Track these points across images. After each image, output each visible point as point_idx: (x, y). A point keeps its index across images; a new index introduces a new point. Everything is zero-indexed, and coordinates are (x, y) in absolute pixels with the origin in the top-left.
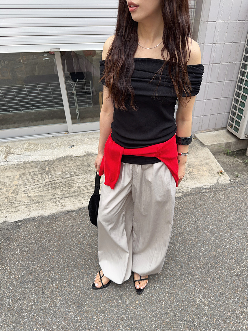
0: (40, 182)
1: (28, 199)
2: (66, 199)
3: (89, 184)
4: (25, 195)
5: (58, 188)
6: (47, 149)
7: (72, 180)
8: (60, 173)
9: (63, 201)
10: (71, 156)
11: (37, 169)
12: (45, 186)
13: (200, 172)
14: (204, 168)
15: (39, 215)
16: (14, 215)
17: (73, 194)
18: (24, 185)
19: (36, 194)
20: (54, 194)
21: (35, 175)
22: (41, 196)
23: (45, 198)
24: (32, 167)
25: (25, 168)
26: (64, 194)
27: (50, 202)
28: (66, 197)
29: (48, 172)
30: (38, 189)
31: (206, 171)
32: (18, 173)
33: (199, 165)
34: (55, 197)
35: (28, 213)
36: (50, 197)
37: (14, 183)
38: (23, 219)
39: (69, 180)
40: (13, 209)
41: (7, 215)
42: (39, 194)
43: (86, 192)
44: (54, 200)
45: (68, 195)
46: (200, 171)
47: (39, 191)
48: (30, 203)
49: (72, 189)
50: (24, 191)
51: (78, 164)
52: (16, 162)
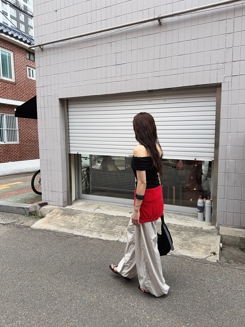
0: (99, 223)
1: (88, 228)
2: (104, 234)
3: (121, 231)
4: (89, 226)
5: (105, 228)
6: (117, 211)
7: (115, 226)
8: (112, 222)
9: (102, 234)
10: (125, 217)
11: (103, 217)
12: (100, 225)
13: (197, 248)
14: (204, 247)
15: (87, 236)
16: (77, 232)
17: (109, 233)
18: (92, 222)
19: (93, 227)
20: (101, 230)
21: (100, 219)
22: (95, 229)
23: (96, 230)
24: (102, 216)
25: (99, 215)
26: (105, 231)
27: (96, 232)
28: (105, 233)
29: (107, 220)
30: (96, 225)
31: (204, 249)
32: (94, 217)
33: (202, 244)
34: (100, 231)
35: (83, 233)
36: (98, 230)
37: (88, 220)
38: (80, 235)
39: (113, 226)
40: (79, 230)
41: (75, 231)
42: (95, 228)
43: (116, 234)
44: (98, 232)
45: (106, 232)
46: (199, 248)
47: (96, 226)
48: (88, 230)
49: (111, 230)
50: (90, 224)
51: (125, 221)
52: (98, 212)
